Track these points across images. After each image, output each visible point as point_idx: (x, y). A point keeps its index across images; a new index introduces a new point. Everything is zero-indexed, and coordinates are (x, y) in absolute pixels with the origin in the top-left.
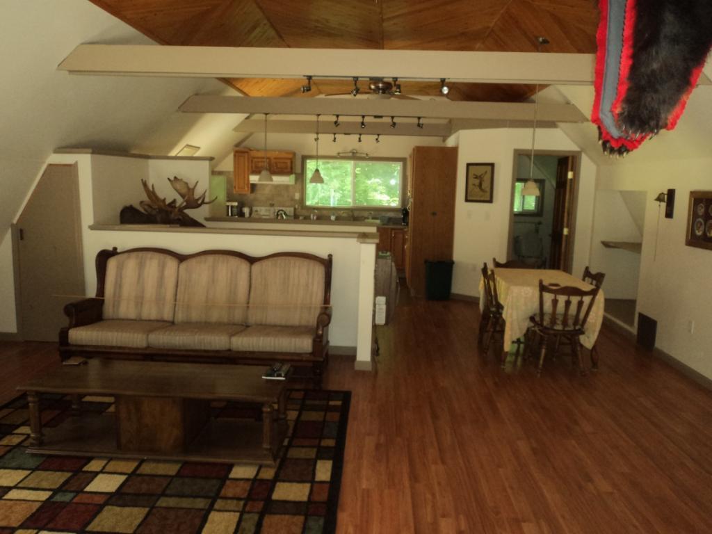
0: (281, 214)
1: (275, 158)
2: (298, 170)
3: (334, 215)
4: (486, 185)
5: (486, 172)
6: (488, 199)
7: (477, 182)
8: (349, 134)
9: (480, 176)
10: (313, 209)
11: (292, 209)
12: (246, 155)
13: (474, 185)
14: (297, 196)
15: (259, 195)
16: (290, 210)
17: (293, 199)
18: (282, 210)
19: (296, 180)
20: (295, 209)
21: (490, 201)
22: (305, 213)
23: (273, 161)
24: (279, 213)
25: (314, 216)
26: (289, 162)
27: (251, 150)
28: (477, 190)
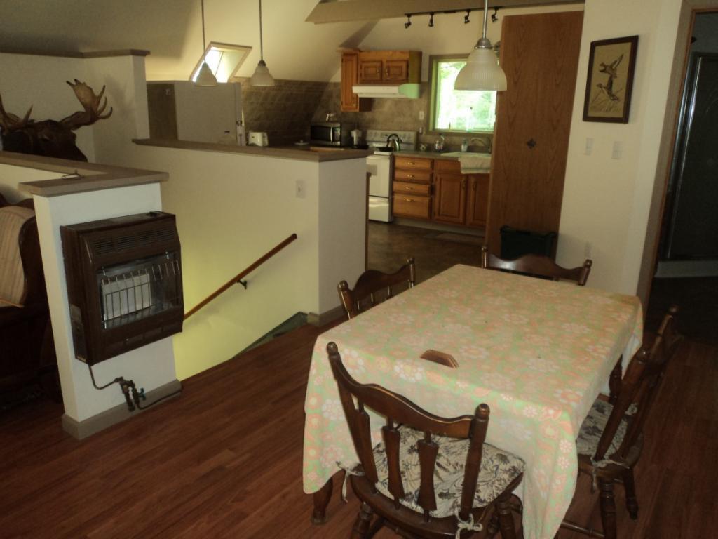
0: (393, 140)
1: (388, 61)
2: (425, 78)
3: (465, 143)
4: (619, 85)
5: (621, 57)
6: (620, 115)
7: (604, 79)
8: (454, 11)
9: (611, 67)
10: (441, 133)
11: (413, 134)
12: (355, 58)
13: (600, 86)
14: (422, 115)
15: (379, 114)
16: (409, 136)
17: (416, 120)
18: (396, 135)
19: (421, 92)
20: (418, 134)
21: (624, 119)
22: (429, 139)
23: (385, 65)
24: (391, 139)
25: (439, 143)
26: (404, 65)
27: (361, 51)
28: (604, 95)
